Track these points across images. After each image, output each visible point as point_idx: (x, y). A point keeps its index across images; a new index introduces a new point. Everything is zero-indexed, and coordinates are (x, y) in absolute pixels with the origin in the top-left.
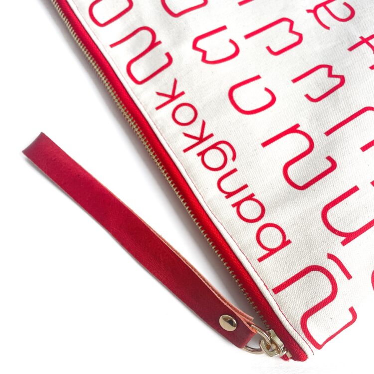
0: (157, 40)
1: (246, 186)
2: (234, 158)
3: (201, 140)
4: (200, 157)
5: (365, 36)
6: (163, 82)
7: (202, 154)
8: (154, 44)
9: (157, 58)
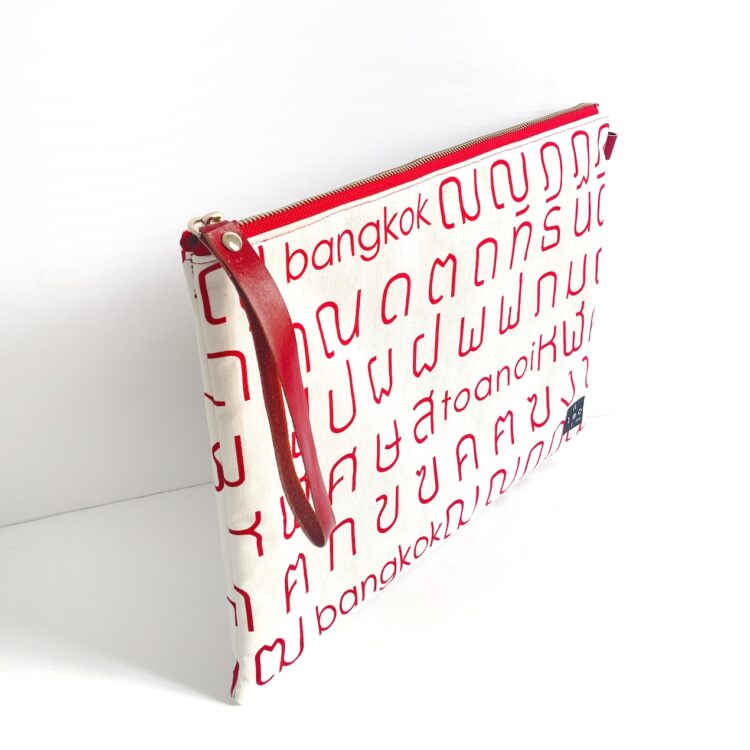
0: (467, 220)
1: (339, 260)
2: (363, 257)
3: (387, 230)
4: (375, 222)
5: (400, 443)
6: (431, 212)
7: (377, 225)
8: (465, 215)
9: (453, 216)
